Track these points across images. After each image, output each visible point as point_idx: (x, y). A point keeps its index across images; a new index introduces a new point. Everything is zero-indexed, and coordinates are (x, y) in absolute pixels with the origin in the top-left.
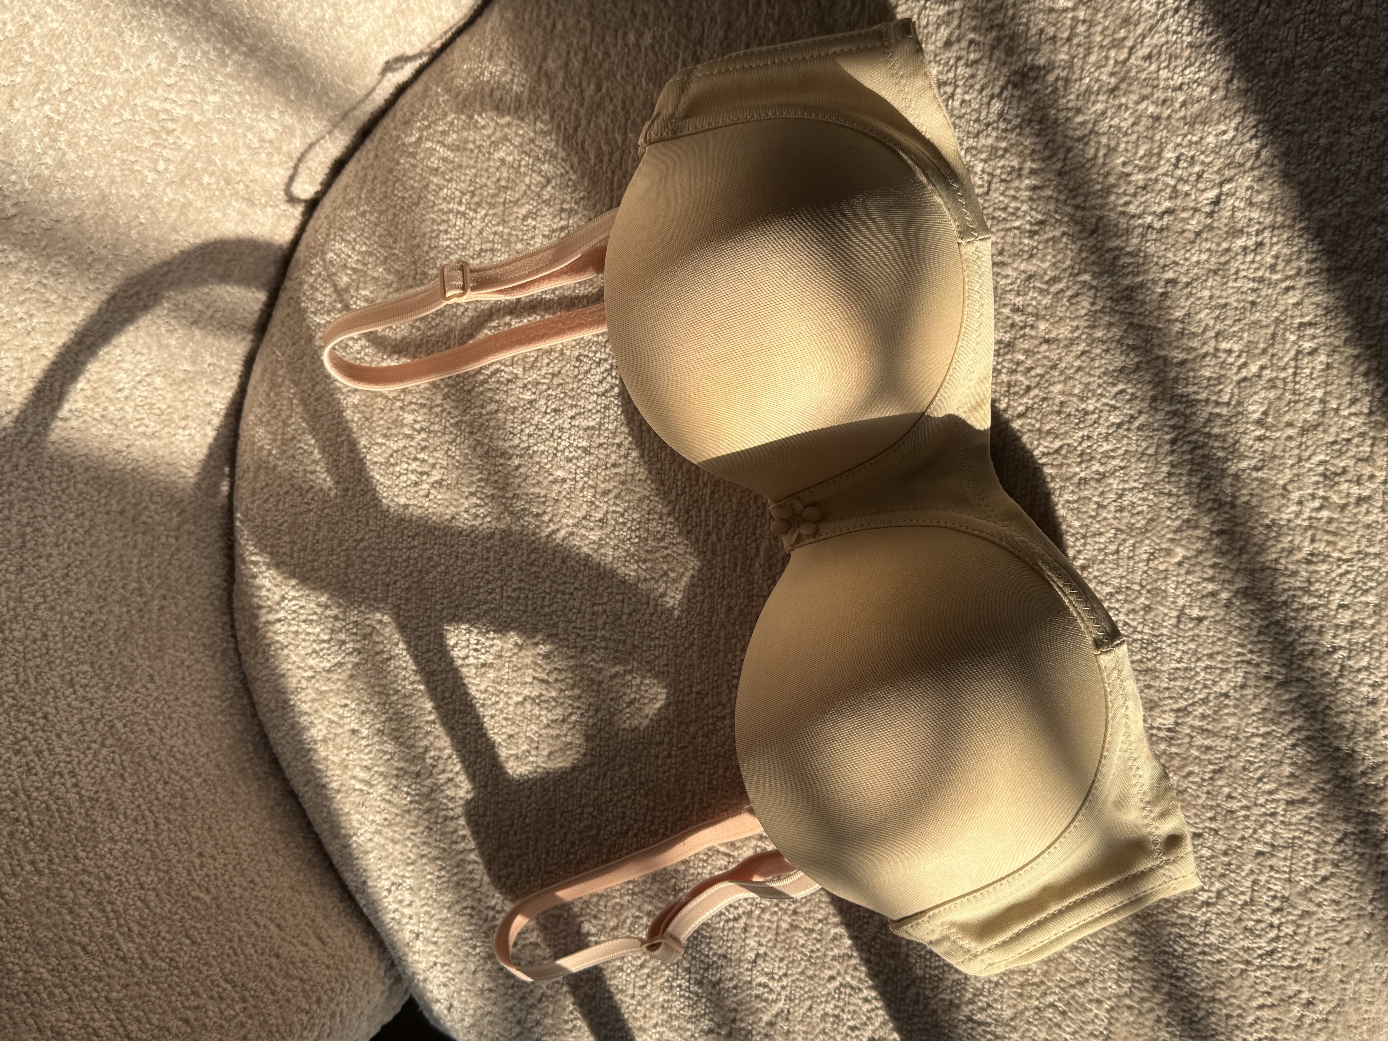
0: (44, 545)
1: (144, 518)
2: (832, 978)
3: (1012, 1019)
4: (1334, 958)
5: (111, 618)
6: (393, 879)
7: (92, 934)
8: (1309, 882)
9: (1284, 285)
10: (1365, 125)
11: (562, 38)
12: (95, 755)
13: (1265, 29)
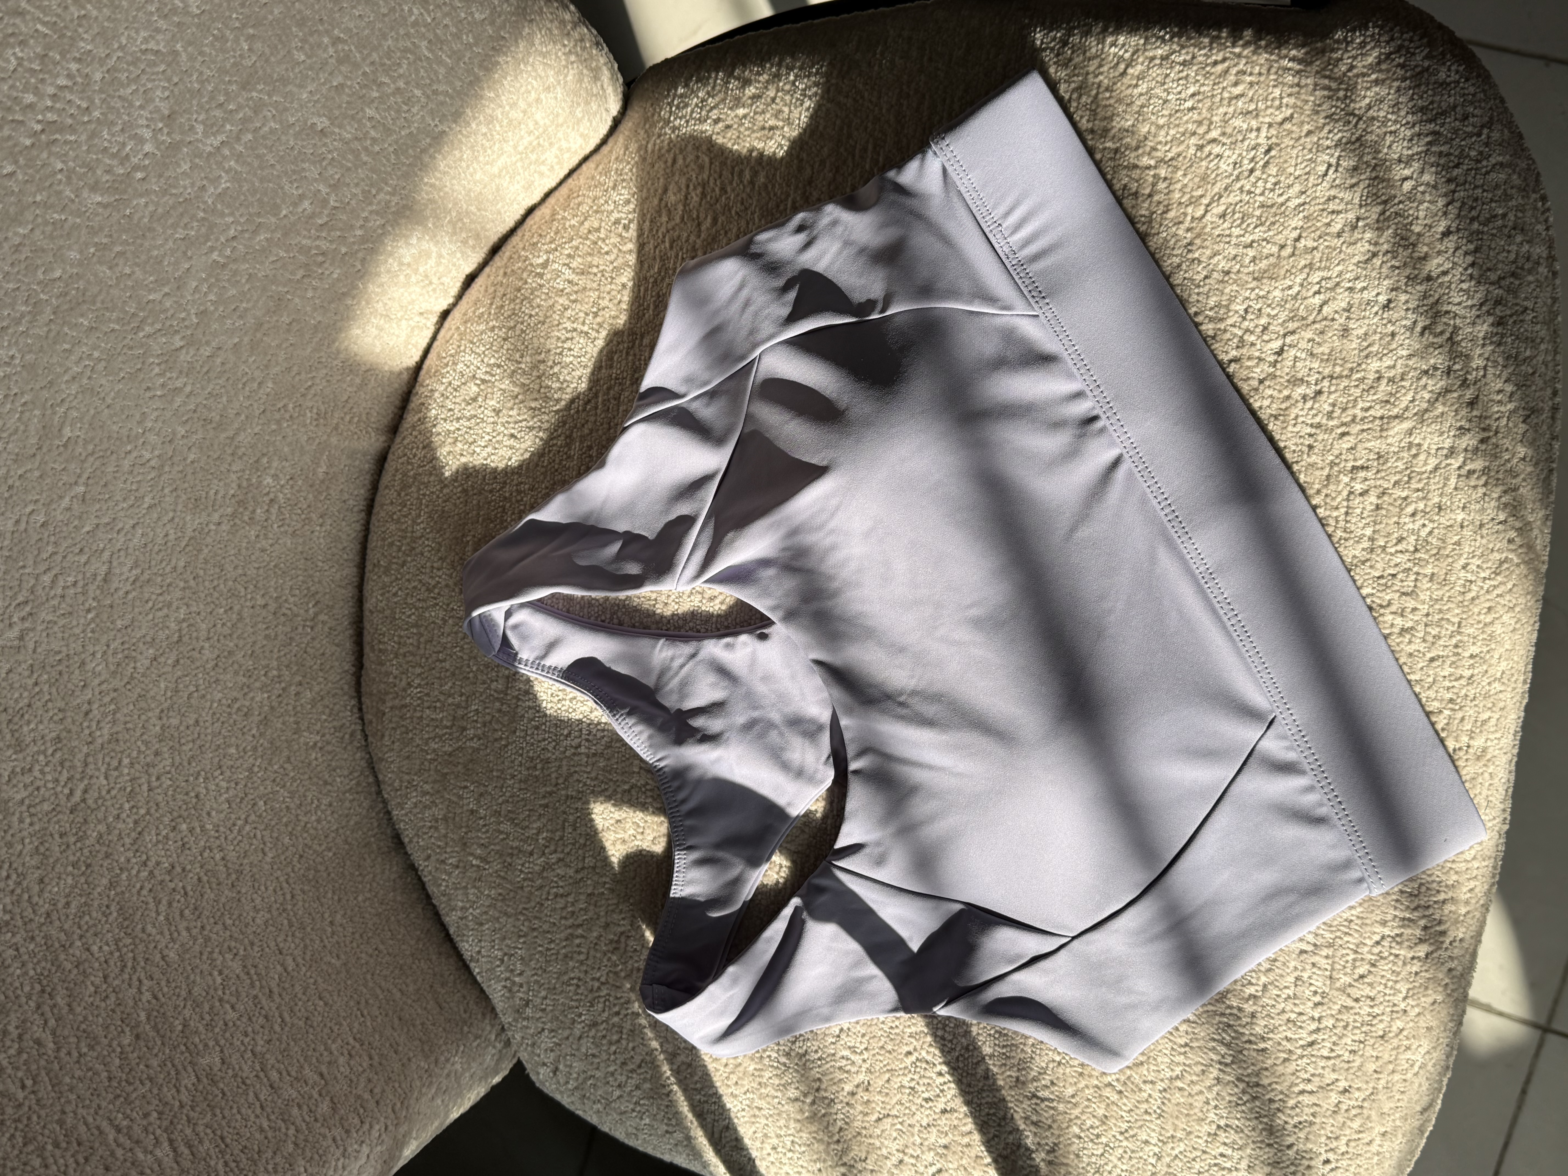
0: (197, 638)
2: (909, 1053)
3: (1073, 1096)
4: (1368, 1049)
5: (254, 704)
6: (506, 950)
7: (239, 994)
8: (1348, 980)
9: (1339, 431)
10: (1421, 284)
11: (682, 172)
12: (239, 831)
13: (1333, 192)
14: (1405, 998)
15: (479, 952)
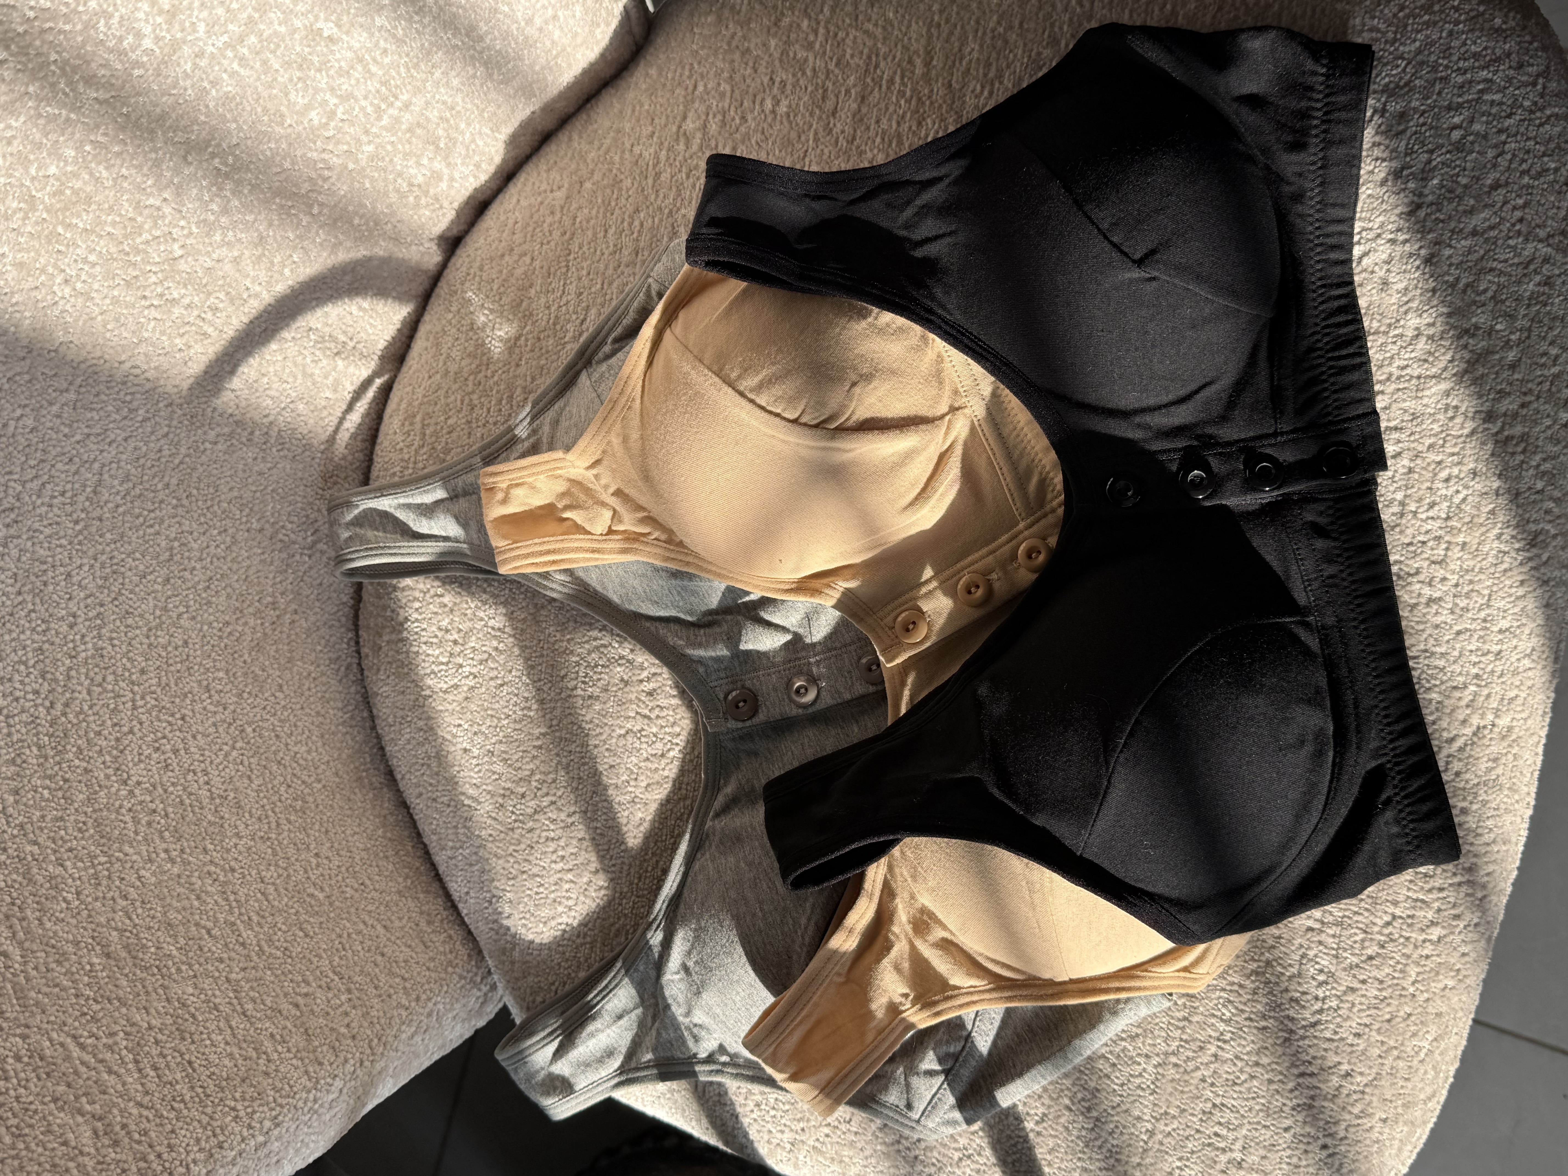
0: (189, 559)
1: (280, 536)
4: (1374, 1033)
5: (247, 630)
7: (216, 921)
8: (1355, 960)
10: (1465, 238)
11: (702, 100)
12: (226, 755)
14: (1413, 983)
15: (467, 893)
